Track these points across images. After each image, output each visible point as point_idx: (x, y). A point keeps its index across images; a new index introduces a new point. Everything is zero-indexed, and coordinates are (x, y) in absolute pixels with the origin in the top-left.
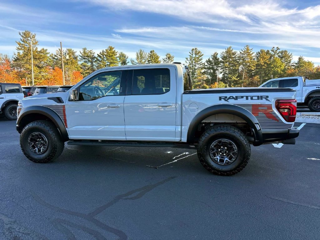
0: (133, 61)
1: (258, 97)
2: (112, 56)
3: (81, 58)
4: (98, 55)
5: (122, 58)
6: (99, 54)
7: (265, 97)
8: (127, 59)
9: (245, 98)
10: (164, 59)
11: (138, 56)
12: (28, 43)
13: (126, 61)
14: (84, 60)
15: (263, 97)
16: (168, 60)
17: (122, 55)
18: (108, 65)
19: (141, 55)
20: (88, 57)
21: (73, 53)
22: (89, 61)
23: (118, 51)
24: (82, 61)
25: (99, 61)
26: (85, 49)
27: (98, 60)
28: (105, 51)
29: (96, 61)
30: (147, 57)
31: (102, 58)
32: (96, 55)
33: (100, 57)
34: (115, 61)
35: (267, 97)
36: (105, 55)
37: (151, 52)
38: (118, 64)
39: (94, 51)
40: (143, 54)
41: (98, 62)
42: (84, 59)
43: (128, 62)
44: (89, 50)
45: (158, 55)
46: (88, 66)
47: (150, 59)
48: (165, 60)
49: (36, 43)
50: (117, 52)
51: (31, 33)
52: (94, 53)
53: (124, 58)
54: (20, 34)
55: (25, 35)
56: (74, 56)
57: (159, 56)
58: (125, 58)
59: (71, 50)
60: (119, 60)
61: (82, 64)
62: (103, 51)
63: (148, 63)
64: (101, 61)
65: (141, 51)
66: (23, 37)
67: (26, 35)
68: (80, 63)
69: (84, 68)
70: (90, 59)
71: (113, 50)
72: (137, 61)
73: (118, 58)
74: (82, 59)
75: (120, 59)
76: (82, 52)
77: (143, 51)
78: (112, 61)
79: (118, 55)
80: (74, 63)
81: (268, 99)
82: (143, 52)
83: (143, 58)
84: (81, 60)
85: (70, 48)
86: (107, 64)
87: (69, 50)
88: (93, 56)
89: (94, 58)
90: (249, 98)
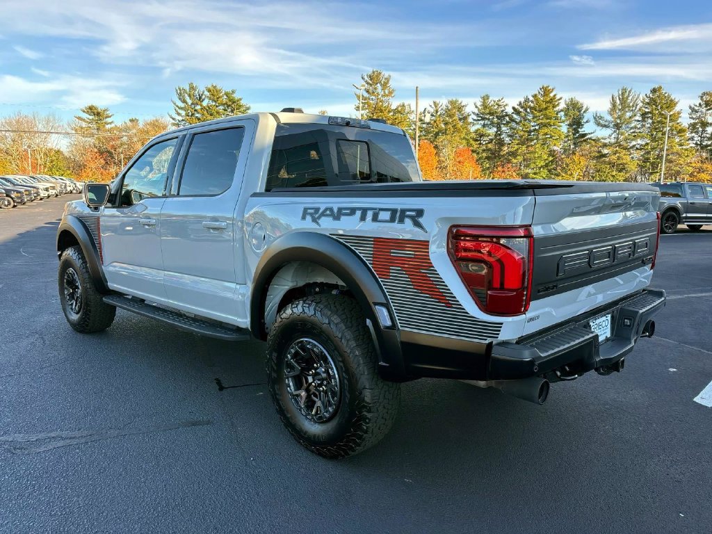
0: (601, 118)
1: (394, 212)
2: (546, 109)
3: (475, 118)
4: (514, 108)
5: (571, 113)
6: (517, 107)
7: (413, 213)
8: (584, 114)
9: (359, 213)
10: (693, 106)
11: (614, 105)
12: (375, 96)
13: (580, 118)
14: (482, 122)
15: (408, 213)
16: (704, 110)
17: (574, 106)
18: (535, 130)
19: (623, 101)
20: (491, 114)
21: (460, 109)
22: (492, 123)
23: (564, 97)
24: (478, 124)
25: (516, 122)
26: (485, 98)
27: (512, 120)
28: (531, 98)
29: (508, 123)
30: (641, 104)
31: (523, 114)
32: (509, 110)
33: (518, 113)
34: (552, 122)
35: (420, 213)
36: (531, 108)
37: (654, 91)
38: (561, 126)
39: (506, 101)
40: (630, 98)
41: (514, 124)
42: (483, 119)
43: (587, 122)
44: (496, 99)
45: (673, 97)
46: (489, 135)
47: (647, 110)
48: (696, 108)
49: (390, 93)
50: (561, 99)
51: (383, 73)
52: (506, 105)
53: (576, 112)
54: (363, 78)
55: (371, 80)
56: (462, 115)
57: (676, 100)
58: (580, 111)
59: (457, 101)
60: (563, 118)
61: (476, 132)
62: (527, 100)
63: (640, 119)
64: (521, 121)
65: (624, 90)
66: (368, 83)
67: (374, 79)
68: (473, 129)
69: (480, 140)
70: (495, 120)
71: (552, 95)
72: (609, 118)
73: (562, 113)
74: (479, 120)
75: (566, 115)
76: (479, 104)
77: (629, 90)
78: (545, 121)
79: (562, 105)
80: (460, 129)
81: (421, 220)
82: (630, 92)
83: (629, 107)
84: (475, 122)
85: (454, 99)
86: (532, 128)
87: (452, 103)
88: (502, 111)
89: (503, 116)
90: (370, 214)
